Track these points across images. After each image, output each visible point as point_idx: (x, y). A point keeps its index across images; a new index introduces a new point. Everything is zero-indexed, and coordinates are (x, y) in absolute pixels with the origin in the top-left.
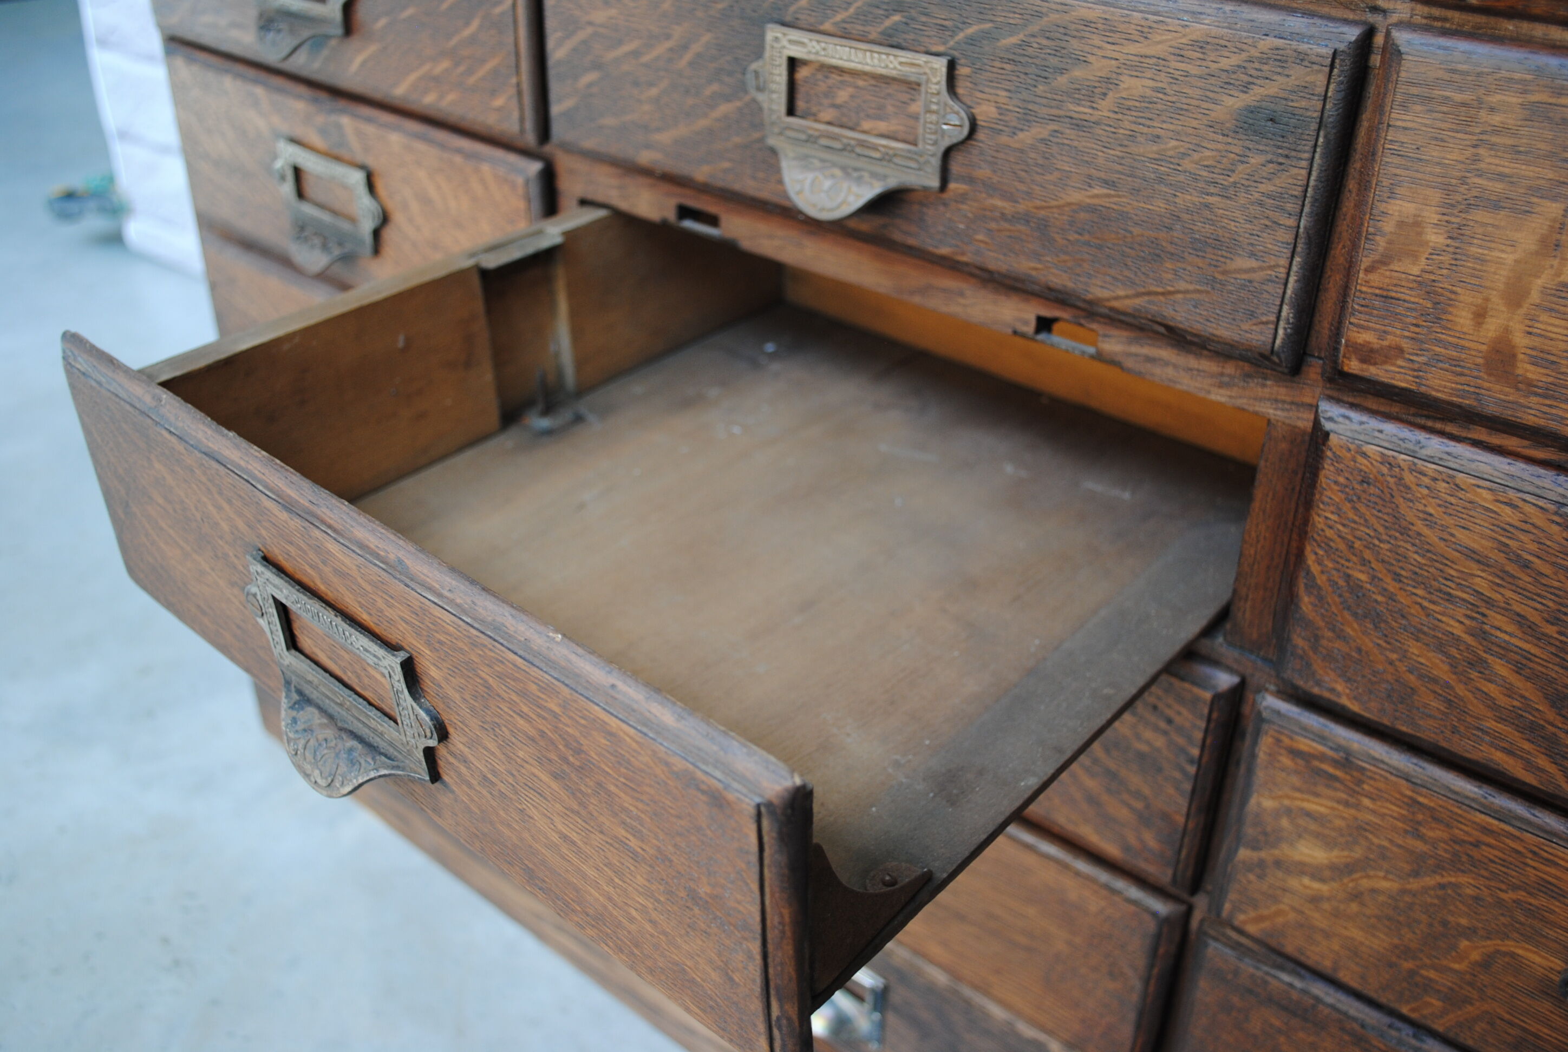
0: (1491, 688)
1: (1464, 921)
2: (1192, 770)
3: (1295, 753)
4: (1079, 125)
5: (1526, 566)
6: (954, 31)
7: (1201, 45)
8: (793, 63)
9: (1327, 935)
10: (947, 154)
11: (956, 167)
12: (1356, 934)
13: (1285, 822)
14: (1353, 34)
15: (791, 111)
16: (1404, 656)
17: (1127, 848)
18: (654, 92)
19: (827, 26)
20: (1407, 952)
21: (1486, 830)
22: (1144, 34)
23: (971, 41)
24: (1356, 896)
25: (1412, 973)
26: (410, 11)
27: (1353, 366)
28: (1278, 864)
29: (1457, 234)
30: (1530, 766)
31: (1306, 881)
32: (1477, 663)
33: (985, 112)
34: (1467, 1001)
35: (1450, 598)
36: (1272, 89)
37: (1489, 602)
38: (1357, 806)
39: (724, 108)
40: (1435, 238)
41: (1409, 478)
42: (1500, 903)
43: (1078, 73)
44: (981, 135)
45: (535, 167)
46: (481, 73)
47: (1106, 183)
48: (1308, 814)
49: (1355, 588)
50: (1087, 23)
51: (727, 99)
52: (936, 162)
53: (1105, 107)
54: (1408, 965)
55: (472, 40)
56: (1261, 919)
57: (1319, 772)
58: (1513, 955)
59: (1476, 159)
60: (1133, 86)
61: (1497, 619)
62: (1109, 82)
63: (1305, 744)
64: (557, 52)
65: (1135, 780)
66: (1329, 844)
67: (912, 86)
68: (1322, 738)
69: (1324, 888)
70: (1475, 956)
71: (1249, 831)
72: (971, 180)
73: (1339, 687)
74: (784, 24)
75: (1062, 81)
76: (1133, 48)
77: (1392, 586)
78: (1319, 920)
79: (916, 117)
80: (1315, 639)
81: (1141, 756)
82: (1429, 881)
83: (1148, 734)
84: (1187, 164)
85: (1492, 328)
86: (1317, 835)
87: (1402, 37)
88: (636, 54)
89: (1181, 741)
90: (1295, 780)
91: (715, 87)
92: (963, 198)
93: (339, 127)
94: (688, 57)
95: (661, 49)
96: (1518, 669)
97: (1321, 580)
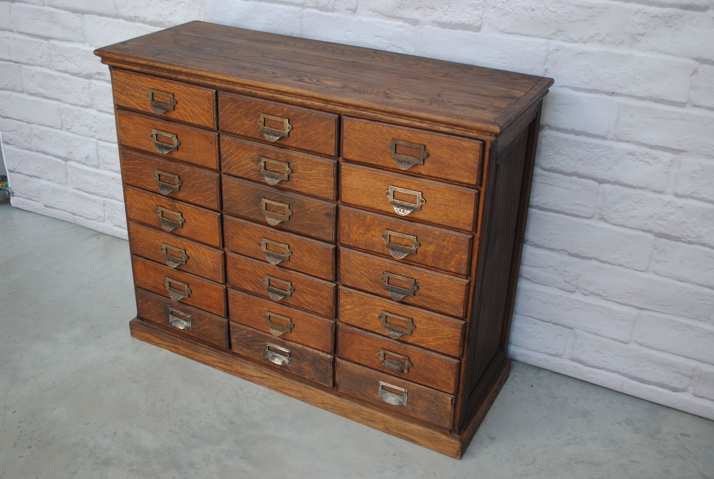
0: (363, 280)
1: (367, 312)
2: (332, 298)
3: (344, 293)
4: (306, 214)
5: (364, 264)
6: (289, 201)
7: (319, 206)
8: (266, 203)
9: (353, 319)
10: (289, 216)
11: (291, 218)
12: (356, 318)
13: (345, 303)
14: (335, 205)
15: (266, 210)
16: (354, 277)
17: (325, 313)
18: (243, 205)
19: (271, 199)
20: (362, 319)
21: (367, 299)
22: (313, 204)
23: (291, 202)
24: (355, 312)
25: (364, 321)
26: (195, 189)
27: (341, 242)
28: (345, 310)
29: (349, 227)
30: (369, 289)
31: (349, 311)
32: (361, 277)
33: (294, 211)
34: (370, 324)
35: (357, 269)
36: (328, 211)
37: (361, 269)
38: (352, 299)
39: (255, 208)
40: (347, 228)
41: (350, 255)
42: (371, 308)
43: (305, 208)
44: (294, 214)
45: (220, 214)
46: (209, 200)
47: (310, 221)
48: (347, 301)
49: (347, 269)
50: (306, 202)
51: (256, 207)
52: (288, 217)
53: (309, 212)
54: (363, 320)
55: (208, 195)
56: (344, 319)
57: (347, 295)
58: (373, 315)
59: (349, 219)
60: (313, 210)
61: (362, 271)
62: (309, 209)
63: (345, 291)
64: (225, 197)
65: (325, 302)
66: (350, 305)
67: (284, 208)
68: (347, 290)
69: (351, 312)
70: (370, 317)
71: (341, 306)
72: (293, 220)
73: (347, 283)
74: (265, 198)
75: (303, 208)
76: (312, 205)
77: (351, 269)
78: (351, 317)
79: (285, 211)
80: (344, 277)
81: (325, 298)
82: (362, 307)
83: (326, 294)
84: (320, 219)
85: (355, 237)
86: (349, 304)
87: (340, 206)
88: (240, 199)
89: (330, 294)
90: (345, 297)
91: (254, 205)
92: (292, 222)
93: (175, 205)
94: (249, 201)
95: (244, 199)
96: (365, 277)
97: (343, 269)
